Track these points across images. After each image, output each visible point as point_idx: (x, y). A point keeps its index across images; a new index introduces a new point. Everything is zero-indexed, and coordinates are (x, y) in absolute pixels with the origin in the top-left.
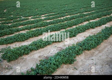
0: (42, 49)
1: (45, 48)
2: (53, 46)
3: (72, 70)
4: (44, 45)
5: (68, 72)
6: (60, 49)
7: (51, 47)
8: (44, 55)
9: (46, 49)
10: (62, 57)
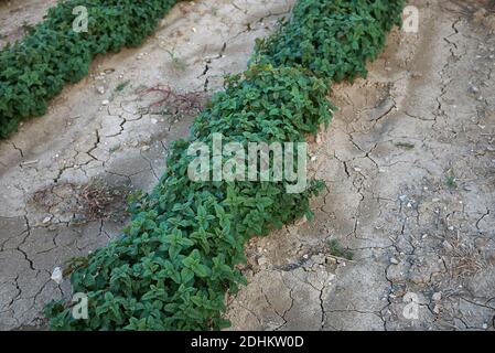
0: (37, 127)
1: (55, 113)
2: (101, 89)
3: (323, 272)
4: (40, 98)
5: (306, 295)
6: (160, 96)
7: (91, 94)
8: (67, 175)
9: (61, 116)
10: (233, 198)
